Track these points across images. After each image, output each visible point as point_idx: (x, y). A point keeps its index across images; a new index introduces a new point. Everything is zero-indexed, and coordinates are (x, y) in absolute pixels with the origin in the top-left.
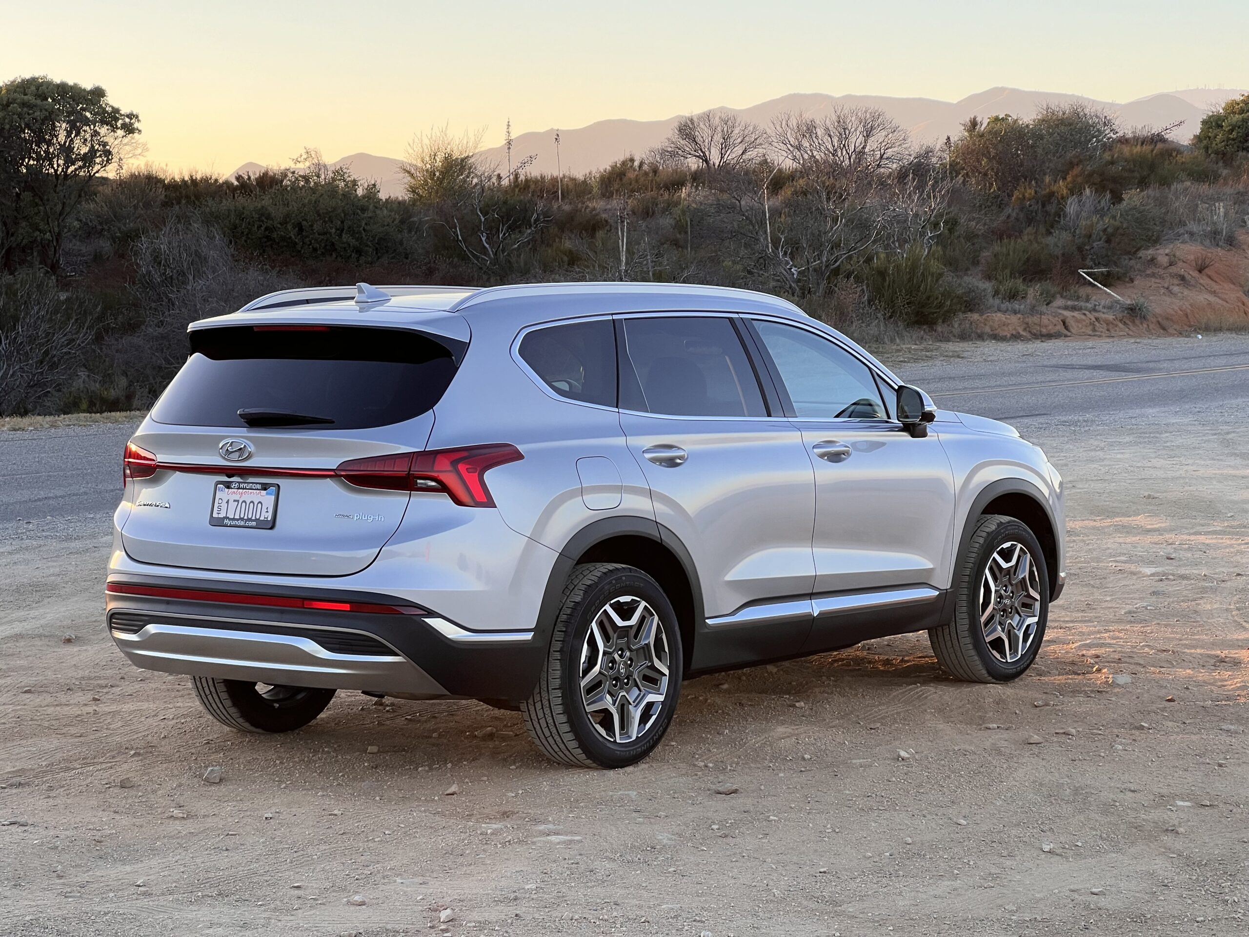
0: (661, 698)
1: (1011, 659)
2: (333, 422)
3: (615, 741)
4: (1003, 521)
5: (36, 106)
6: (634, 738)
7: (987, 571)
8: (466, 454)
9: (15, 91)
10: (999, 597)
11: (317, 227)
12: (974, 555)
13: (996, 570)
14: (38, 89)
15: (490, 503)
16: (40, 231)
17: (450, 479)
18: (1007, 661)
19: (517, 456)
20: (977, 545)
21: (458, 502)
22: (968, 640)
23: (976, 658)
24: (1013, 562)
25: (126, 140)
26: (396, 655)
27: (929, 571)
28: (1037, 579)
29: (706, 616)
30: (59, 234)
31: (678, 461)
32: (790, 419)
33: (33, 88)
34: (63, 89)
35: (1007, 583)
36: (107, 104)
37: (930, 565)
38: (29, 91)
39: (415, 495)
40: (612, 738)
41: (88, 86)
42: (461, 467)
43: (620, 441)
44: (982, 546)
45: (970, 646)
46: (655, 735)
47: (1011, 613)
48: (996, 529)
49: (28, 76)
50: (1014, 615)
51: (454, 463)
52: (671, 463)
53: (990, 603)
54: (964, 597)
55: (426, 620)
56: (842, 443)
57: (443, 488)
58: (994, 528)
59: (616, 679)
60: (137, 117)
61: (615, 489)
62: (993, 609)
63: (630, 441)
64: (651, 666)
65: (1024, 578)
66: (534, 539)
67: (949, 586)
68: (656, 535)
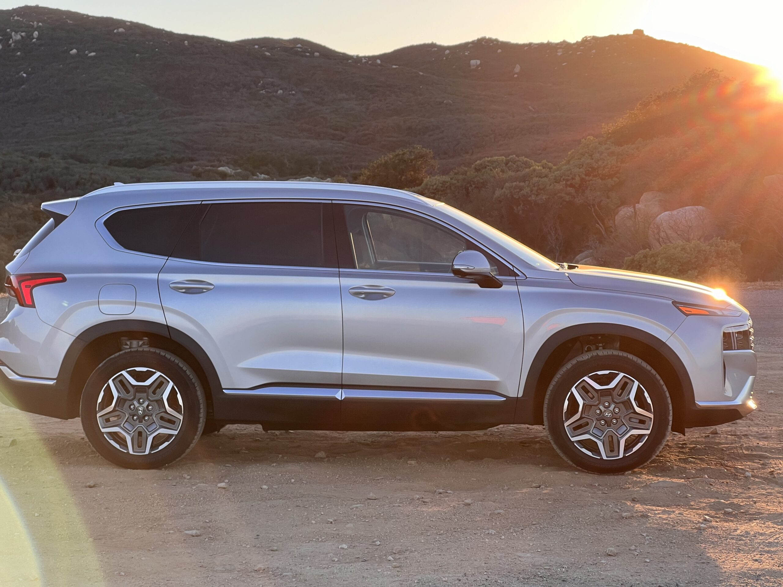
0: (176, 432)
1: (607, 457)
3: (128, 453)
6: (147, 453)
7: (573, 390)
10: (598, 410)
15: (33, 306)
18: (601, 458)
19: (63, 280)
21: (21, 304)
24: (613, 385)
27: (496, 383)
28: (650, 403)
29: (223, 387)
40: (125, 450)
42: (23, 284)
43: (154, 276)
47: (615, 424)
50: (621, 426)
51: (20, 282)
52: (197, 291)
56: (386, 288)
58: (587, 358)
59: (136, 416)
61: (130, 303)
62: (581, 418)
63: (163, 276)
64: (166, 412)
65: (629, 399)
66: (57, 328)
67: (520, 395)
68: (166, 333)
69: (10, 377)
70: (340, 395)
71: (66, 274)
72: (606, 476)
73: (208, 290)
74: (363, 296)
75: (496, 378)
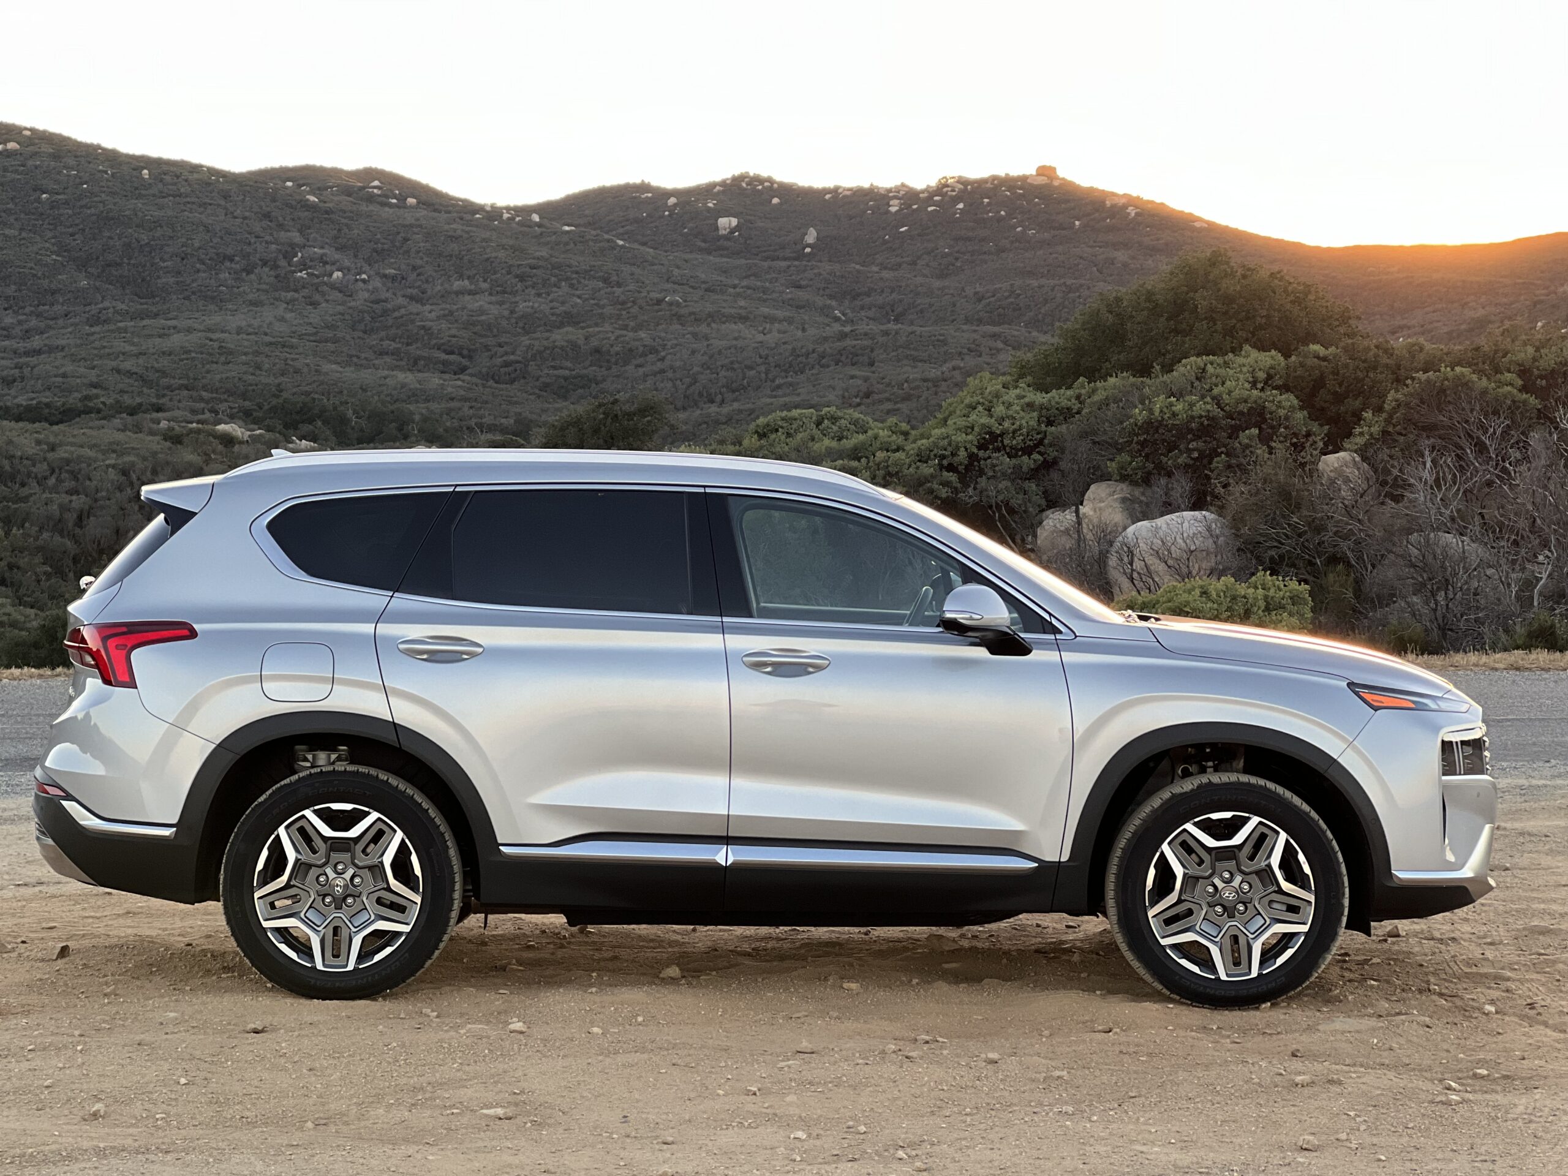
0: (407, 928)
1: (1227, 976)
3: (313, 967)
4: (1216, 781)
6: (350, 968)
7: (1165, 848)
10: (1211, 887)
12: (1138, 822)
13: (1190, 848)
15: (133, 684)
18: (1216, 979)
20: (1149, 810)
21: (107, 681)
24: (1241, 839)
26: (48, 836)
27: (1017, 834)
28: (1308, 874)
29: (500, 841)
31: (464, 657)
40: (308, 961)
42: (111, 643)
43: (368, 628)
44: (1156, 811)
46: (388, 970)
47: (1243, 913)
50: (1253, 917)
51: (105, 639)
52: (449, 658)
55: (64, 803)
56: (813, 653)
57: (98, 665)
58: (1190, 789)
61: (321, 680)
62: (1180, 901)
63: (385, 629)
64: (389, 889)
65: (1269, 866)
66: (179, 726)
67: (1065, 858)
68: (391, 738)
69: (81, 823)
70: (724, 856)
71: (198, 622)
72: (1227, 1012)
73: (473, 655)
74: (769, 669)
75: (1017, 825)
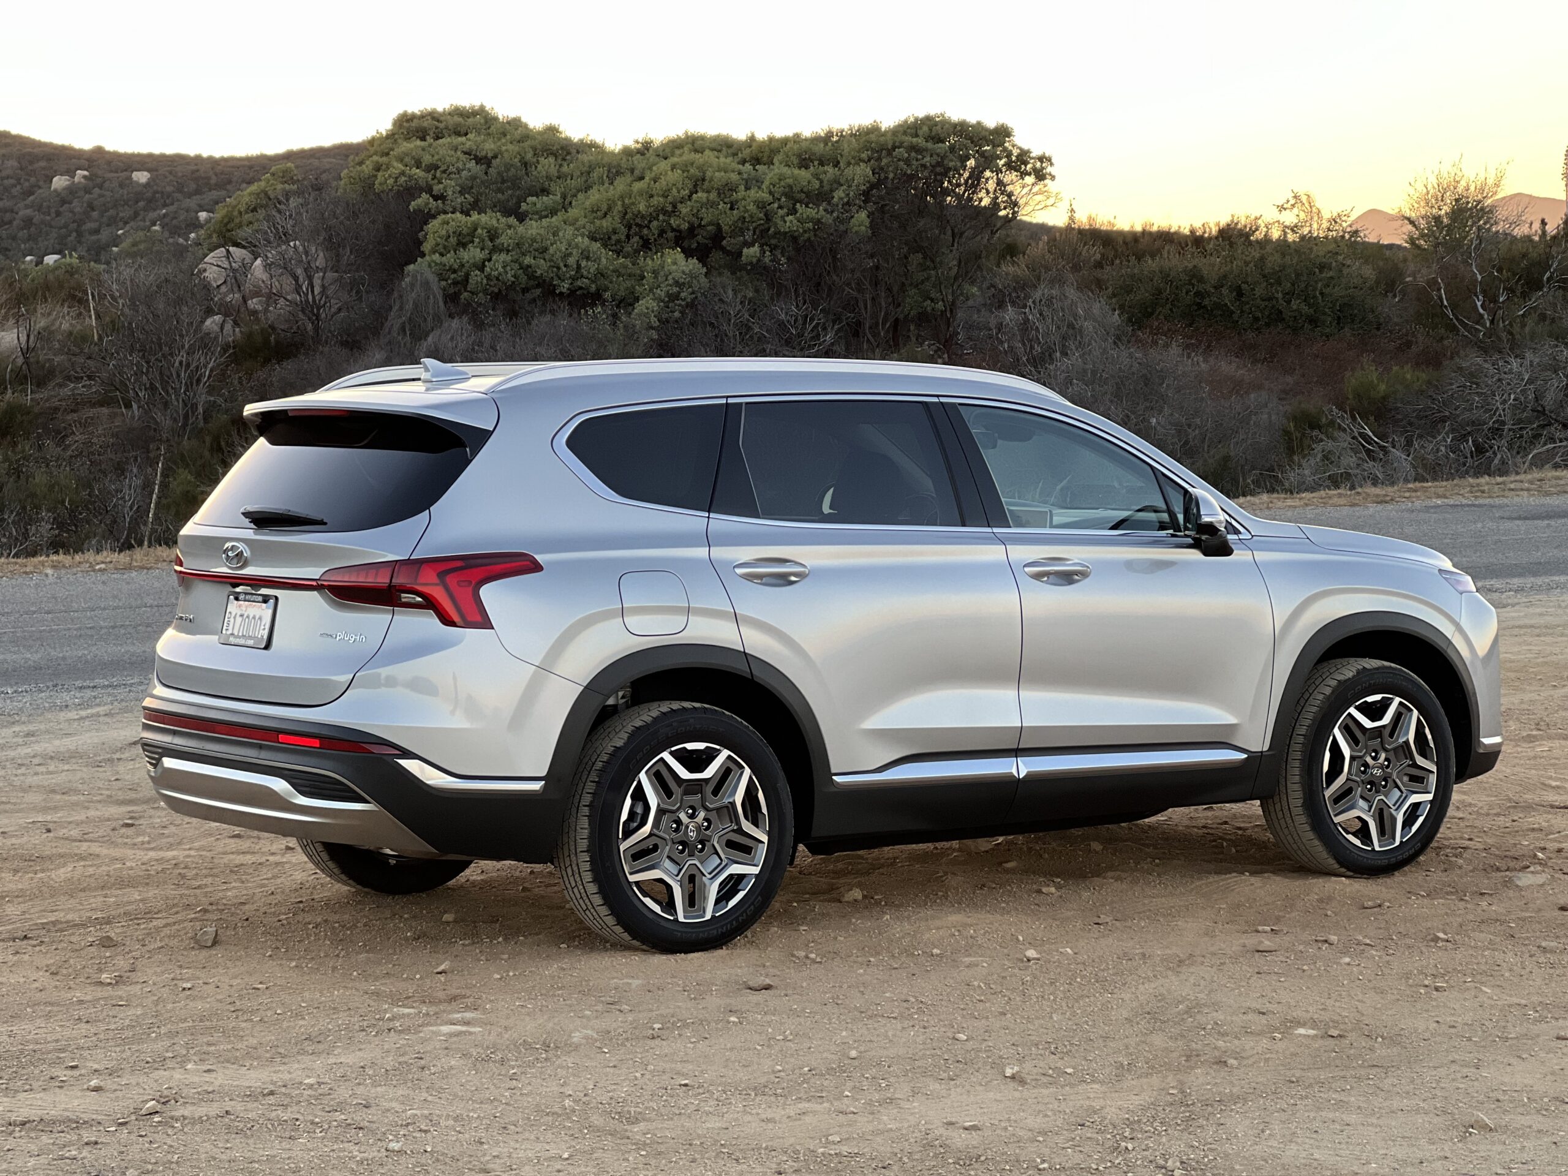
0: (756, 870)
1: (1380, 846)
2: (325, 524)
3: (676, 920)
4: (1367, 666)
5: (926, 150)
6: (708, 916)
7: (1336, 731)
8: (459, 564)
9: (905, 133)
10: (1363, 765)
11: (1258, 291)
12: (1314, 709)
13: (1352, 731)
14: (931, 130)
15: (486, 624)
16: (932, 300)
17: (438, 593)
18: (1373, 850)
19: (535, 567)
20: (1321, 697)
21: (447, 621)
22: (1303, 819)
23: (1317, 842)
24: (1387, 719)
25: (1036, 189)
26: (366, 802)
27: (1231, 728)
28: (1432, 745)
29: (833, 771)
30: (953, 303)
31: (793, 578)
32: (996, 530)
33: (925, 129)
34: (961, 129)
35: (1379, 748)
36: (1013, 146)
37: (1232, 720)
38: (920, 133)
39: (400, 613)
40: (672, 915)
41: (991, 123)
42: (451, 580)
43: (701, 552)
44: (1328, 698)
45: (1307, 827)
46: (741, 915)
47: (1385, 787)
48: (1354, 676)
49: (921, 114)
50: (1390, 791)
51: (442, 575)
52: (783, 580)
53: (1342, 771)
54: (1297, 764)
55: (400, 761)
56: (1076, 561)
57: (430, 604)
58: (1350, 675)
59: (682, 843)
60: (1049, 160)
61: (676, 610)
62: (1348, 780)
63: (718, 552)
64: (740, 831)
65: (1407, 741)
66: (545, 668)
67: (1267, 748)
68: (741, 667)
69: (429, 782)
73: (800, 577)
